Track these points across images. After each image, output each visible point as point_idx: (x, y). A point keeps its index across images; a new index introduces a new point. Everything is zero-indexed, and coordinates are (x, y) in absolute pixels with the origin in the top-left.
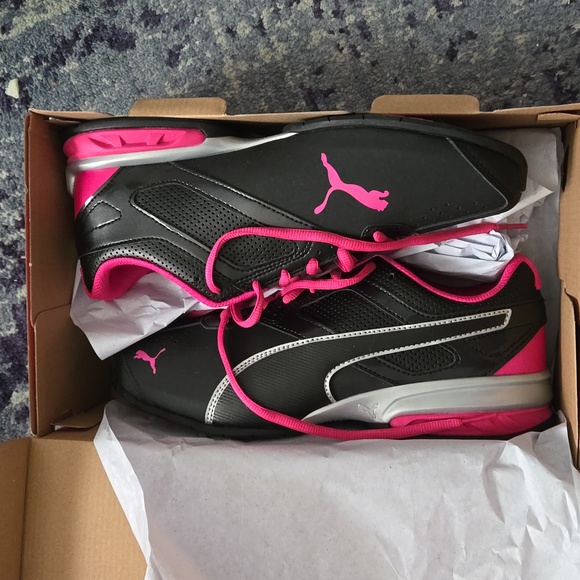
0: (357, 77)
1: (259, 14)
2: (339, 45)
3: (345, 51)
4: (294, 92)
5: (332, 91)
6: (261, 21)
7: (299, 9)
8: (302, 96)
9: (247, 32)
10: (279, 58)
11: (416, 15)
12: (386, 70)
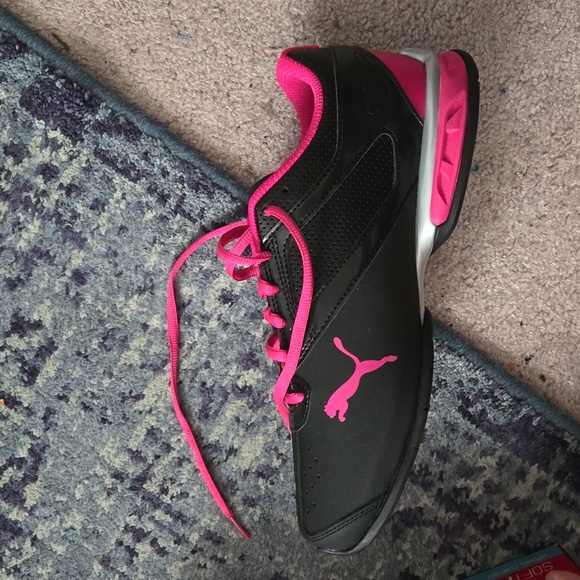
2: (199, 565)
3: (209, 565)
7: (141, 560)
11: (250, 495)
12: (256, 555)
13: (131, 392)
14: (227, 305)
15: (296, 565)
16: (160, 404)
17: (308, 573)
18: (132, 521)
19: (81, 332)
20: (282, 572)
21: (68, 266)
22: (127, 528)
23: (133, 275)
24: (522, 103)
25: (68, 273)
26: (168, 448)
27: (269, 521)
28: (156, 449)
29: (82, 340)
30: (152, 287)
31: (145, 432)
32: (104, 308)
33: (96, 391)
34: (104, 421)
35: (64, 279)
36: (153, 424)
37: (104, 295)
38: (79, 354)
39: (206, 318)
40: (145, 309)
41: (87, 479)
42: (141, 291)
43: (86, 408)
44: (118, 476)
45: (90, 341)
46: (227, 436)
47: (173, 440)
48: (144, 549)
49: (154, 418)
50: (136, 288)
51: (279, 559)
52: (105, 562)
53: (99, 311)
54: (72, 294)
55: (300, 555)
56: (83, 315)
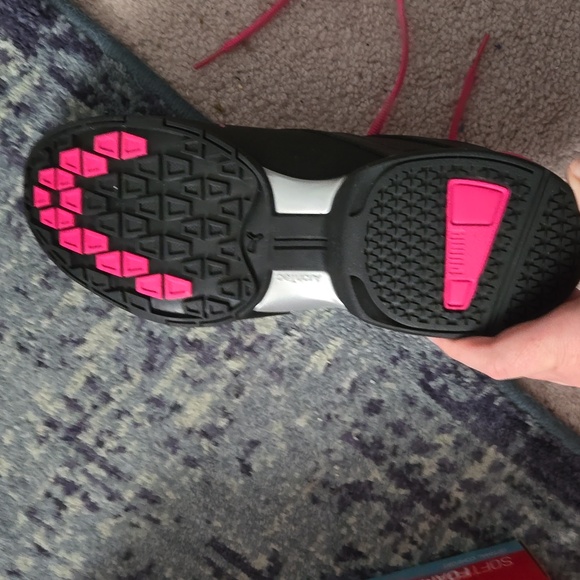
0: (169, 541)
1: (31, 541)
2: (132, 524)
3: (142, 525)
5: (151, 565)
6: (38, 546)
7: (70, 515)
10: (78, 567)
11: (192, 455)
12: (193, 518)
13: (71, 335)
15: (234, 531)
16: (103, 351)
17: (246, 541)
18: (63, 472)
19: (22, 267)
20: (218, 538)
21: (11, 193)
22: (58, 480)
24: (518, 60)
25: (12, 201)
26: (107, 398)
27: (208, 483)
28: (94, 398)
31: (84, 379)
33: (33, 331)
34: (40, 364)
35: (7, 208)
36: (94, 372)
38: (17, 289)
41: (18, 424)
43: (22, 348)
44: (51, 424)
45: (30, 276)
46: (171, 390)
47: (113, 390)
48: (74, 503)
49: (95, 365)
51: (217, 524)
52: (31, 513)
54: (14, 224)
55: (239, 522)
56: (24, 248)
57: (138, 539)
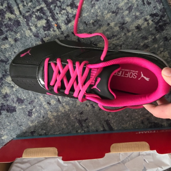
0: (95, 114)
2: (87, 105)
3: (89, 106)
4: (74, 121)
5: (87, 119)
6: (59, 99)
8: (77, 122)
9: (55, 103)
10: (67, 110)
14: (137, 30)
15: (115, 121)
17: (117, 125)
19: (89, 16)
20: (109, 121)
23: (114, 6)
29: (88, 19)
30: (117, 13)
32: (100, 12)
37: (101, 8)
38: (85, 23)
39: (129, 31)
40: (112, 19)
42: (113, 12)
45: (90, 20)
50: (112, 11)
51: (110, 116)
53: (98, 12)
54: (93, 3)
55: (117, 118)
56: (92, 11)
57: (86, 110)
